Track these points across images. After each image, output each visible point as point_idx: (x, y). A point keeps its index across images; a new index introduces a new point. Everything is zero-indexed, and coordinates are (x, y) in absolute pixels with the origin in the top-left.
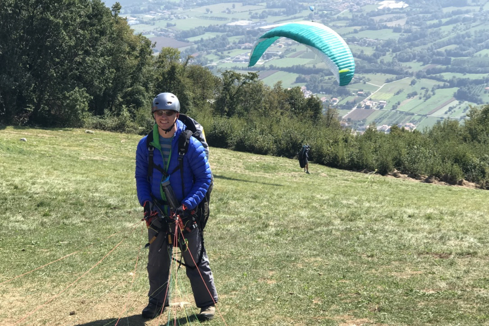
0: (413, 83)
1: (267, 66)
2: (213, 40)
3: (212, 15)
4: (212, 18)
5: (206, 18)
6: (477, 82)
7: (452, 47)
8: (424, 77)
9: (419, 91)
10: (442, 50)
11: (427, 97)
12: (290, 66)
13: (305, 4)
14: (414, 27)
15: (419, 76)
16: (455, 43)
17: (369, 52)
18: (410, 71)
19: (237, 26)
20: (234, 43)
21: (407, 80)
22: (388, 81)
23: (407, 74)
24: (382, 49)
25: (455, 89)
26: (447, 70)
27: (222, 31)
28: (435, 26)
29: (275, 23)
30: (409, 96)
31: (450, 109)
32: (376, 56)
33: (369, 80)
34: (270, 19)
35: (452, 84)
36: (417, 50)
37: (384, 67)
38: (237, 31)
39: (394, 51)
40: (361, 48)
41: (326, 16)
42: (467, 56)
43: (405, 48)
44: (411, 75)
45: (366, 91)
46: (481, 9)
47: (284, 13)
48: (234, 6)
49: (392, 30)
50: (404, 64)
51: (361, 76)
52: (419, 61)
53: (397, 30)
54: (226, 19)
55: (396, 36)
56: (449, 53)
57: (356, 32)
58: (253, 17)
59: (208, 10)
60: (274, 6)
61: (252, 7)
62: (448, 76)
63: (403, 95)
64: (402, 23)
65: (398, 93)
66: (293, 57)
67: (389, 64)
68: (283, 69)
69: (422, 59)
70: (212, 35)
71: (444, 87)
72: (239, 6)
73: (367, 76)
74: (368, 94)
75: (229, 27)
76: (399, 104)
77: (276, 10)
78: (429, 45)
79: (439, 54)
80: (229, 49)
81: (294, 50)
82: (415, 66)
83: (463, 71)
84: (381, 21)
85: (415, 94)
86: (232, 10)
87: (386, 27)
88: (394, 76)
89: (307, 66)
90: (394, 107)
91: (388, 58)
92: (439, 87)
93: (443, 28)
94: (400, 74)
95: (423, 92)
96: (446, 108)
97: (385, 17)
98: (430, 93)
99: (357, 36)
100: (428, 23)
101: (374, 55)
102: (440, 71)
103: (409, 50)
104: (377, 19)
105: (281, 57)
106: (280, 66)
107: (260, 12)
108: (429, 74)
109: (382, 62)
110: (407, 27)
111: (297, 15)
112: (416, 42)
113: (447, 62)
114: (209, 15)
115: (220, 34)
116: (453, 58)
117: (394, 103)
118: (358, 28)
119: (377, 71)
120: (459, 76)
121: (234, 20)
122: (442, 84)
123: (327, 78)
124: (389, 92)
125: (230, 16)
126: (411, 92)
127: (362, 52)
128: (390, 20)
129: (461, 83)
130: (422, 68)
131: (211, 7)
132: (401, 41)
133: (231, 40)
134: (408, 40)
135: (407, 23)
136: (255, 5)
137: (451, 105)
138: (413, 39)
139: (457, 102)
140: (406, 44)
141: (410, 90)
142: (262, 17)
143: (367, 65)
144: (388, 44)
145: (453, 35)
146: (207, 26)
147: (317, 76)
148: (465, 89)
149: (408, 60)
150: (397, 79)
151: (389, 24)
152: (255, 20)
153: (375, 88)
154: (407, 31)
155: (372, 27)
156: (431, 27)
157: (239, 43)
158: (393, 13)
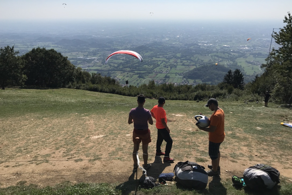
0: (128, 73)
1: (89, 69)
2: (73, 62)
3: (73, 55)
4: (73, 56)
5: (71, 56)
6: (143, 73)
7: (137, 64)
8: (130, 72)
9: (129, 75)
10: (135, 65)
11: (132, 77)
12: (95, 69)
13: (98, 53)
14: (127, 59)
15: (129, 72)
16: (138, 63)
17: (116, 65)
18: (127, 70)
19: (80, 58)
20: (79, 63)
21: (126, 73)
22: (121, 73)
23: (126, 71)
24: (120, 64)
25: (138, 75)
26: (136, 70)
27: (76, 60)
28: (132, 59)
29: (90, 57)
30: (127, 77)
31: (137, 80)
32: (118, 66)
33: (116, 73)
34: (89, 56)
35: (137, 74)
36: (128, 65)
37: (120, 70)
38: (80, 59)
39: (122, 65)
40: (114, 64)
41: (104, 56)
42: (140, 67)
43: (125, 64)
44: (127, 71)
45: (115, 76)
46: (144, 55)
47: (93, 55)
48: (79, 53)
49: (121, 60)
50: (125, 69)
51: (114, 72)
52: (129, 68)
53: (123, 60)
54: (77, 56)
55: (123, 61)
56: (136, 66)
57: (112, 60)
58: (84, 56)
59: (71, 54)
60: (90, 53)
61: (84, 53)
62: (136, 72)
63: (125, 77)
64: (124, 58)
65: (124, 76)
66: (96, 66)
67: (121, 69)
68: (93, 70)
69: (129, 67)
70: (73, 61)
71: (136, 75)
72: (80, 53)
73: (115, 72)
74: (116, 76)
75: (78, 58)
76: (124, 79)
77: (91, 54)
78: (131, 64)
79: (134, 66)
80: (78, 64)
81: (96, 65)
82: (128, 69)
83: (140, 71)
84: (119, 57)
85: (128, 76)
86: (78, 54)
87: (120, 59)
88: (123, 72)
89: (100, 69)
90: (123, 80)
91: (121, 67)
92: (134, 75)
93: (134, 59)
94: (124, 71)
95: (130, 76)
96: (136, 80)
97: (120, 56)
98: (132, 76)
99: (112, 61)
100: (131, 58)
101: (117, 66)
102: (134, 70)
103: (126, 65)
104: (118, 57)
105: (93, 67)
106: (92, 69)
107: (86, 54)
108: (132, 71)
109: (119, 68)
110: (125, 59)
111: (96, 55)
112: (128, 63)
113: (136, 68)
114: (72, 55)
115: (75, 60)
116: (137, 67)
117: (123, 79)
118: (113, 59)
119: (119, 71)
120: (139, 72)
121: (79, 56)
122: (135, 74)
123: (105, 72)
124: (122, 76)
125: (78, 55)
126: (127, 76)
127: (114, 65)
128: (121, 57)
129: (139, 73)
130: (130, 70)
131: (72, 53)
132: (124, 63)
133: (78, 62)
134: (126, 62)
135: (125, 58)
136: (85, 52)
137: (137, 79)
138: (127, 62)
139: (139, 78)
140: (126, 63)
141: (127, 75)
142: (87, 56)
143: (115, 69)
144: (121, 63)
145: (137, 61)
146: (71, 58)
147: (102, 72)
148: (140, 75)
149: (126, 68)
150: (124, 72)
151: (121, 58)
152: (85, 57)
153: (118, 75)
154: (126, 60)
155: (117, 59)
156: (131, 59)
157: (81, 63)
158: (122, 55)
